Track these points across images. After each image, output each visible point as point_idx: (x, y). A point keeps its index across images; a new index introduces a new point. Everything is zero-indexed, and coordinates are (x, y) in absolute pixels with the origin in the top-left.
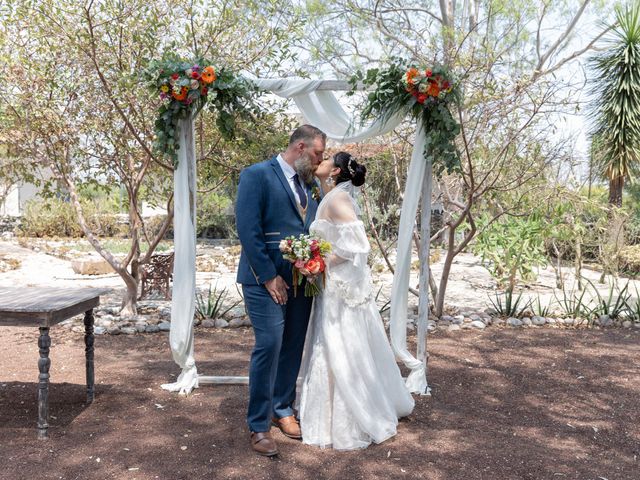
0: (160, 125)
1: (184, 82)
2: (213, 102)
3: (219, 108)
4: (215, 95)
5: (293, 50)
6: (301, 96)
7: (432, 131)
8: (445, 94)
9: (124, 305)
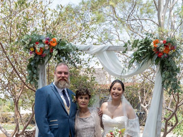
0: (30, 67)
1: (42, 45)
2: (56, 56)
3: (59, 59)
4: (57, 52)
5: (92, 34)
6: (99, 53)
7: (165, 72)
8: (172, 52)
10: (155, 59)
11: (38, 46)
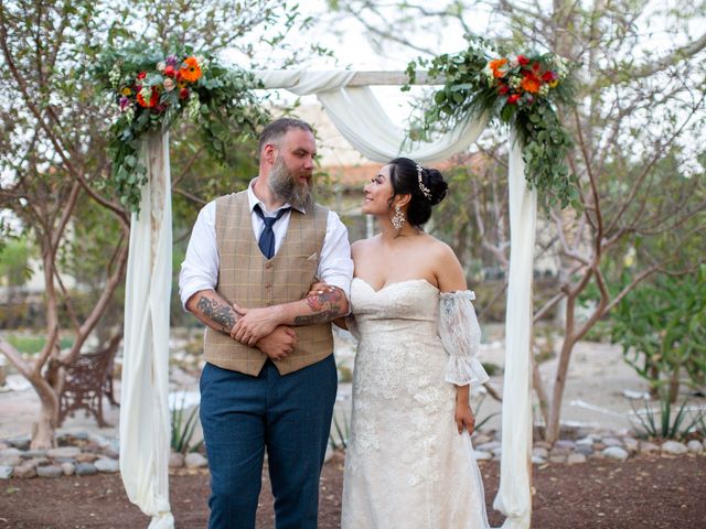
1: (154, 79)
7: (533, 144)
8: (547, 90)
9: (35, 433)
10: (498, 110)
11: (147, 81)
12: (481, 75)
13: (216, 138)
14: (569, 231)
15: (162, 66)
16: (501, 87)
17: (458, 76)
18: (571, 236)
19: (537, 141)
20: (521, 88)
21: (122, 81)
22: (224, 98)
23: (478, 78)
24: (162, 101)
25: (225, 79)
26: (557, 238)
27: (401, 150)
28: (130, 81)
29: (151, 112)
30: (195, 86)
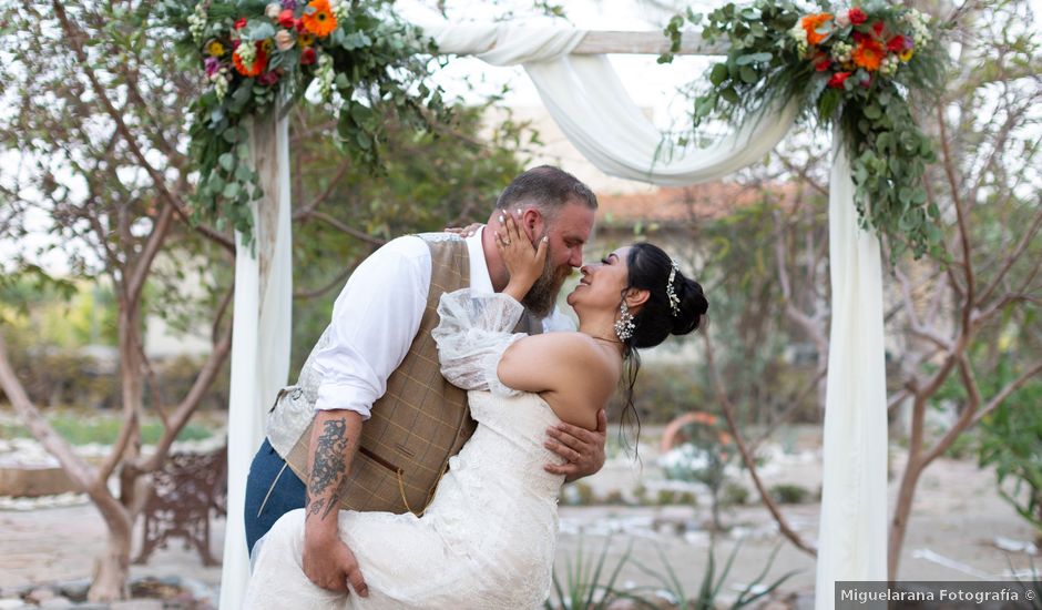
1: (258, 30)
3: (346, 93)
7: (868, 155)
8: (894, 66)
9: (97, 576)
10: (814, 97)
11: (248, 33)
12: (788, 39)
13: (361, 129)
14: (920, 297)
15: (274, 9)
16: (820, 59)
17: (749, 39)
18: (922, 304)
19: (876, 150)
20: (851, 62)
21: (208, 31)
22: (373, 65)
23: (781, 43)
24: (272, 67)
25: (376, 35)
26: (900, 307)
27: (655, 159)
28: (222, 32)
29: (256, 84)
30: (325, 43)
